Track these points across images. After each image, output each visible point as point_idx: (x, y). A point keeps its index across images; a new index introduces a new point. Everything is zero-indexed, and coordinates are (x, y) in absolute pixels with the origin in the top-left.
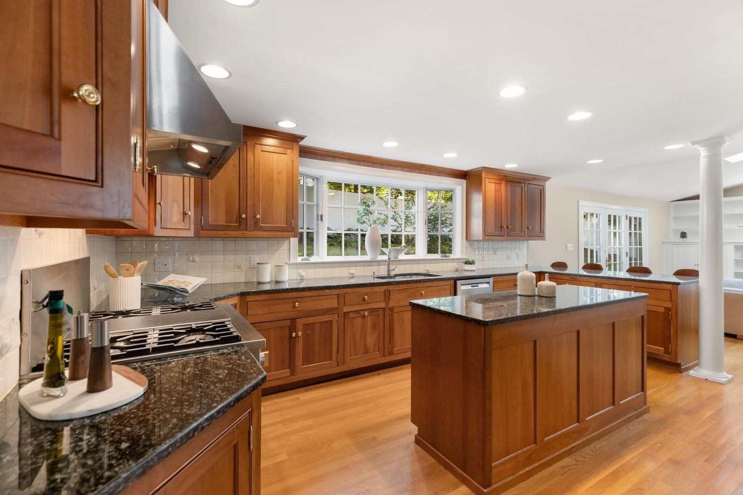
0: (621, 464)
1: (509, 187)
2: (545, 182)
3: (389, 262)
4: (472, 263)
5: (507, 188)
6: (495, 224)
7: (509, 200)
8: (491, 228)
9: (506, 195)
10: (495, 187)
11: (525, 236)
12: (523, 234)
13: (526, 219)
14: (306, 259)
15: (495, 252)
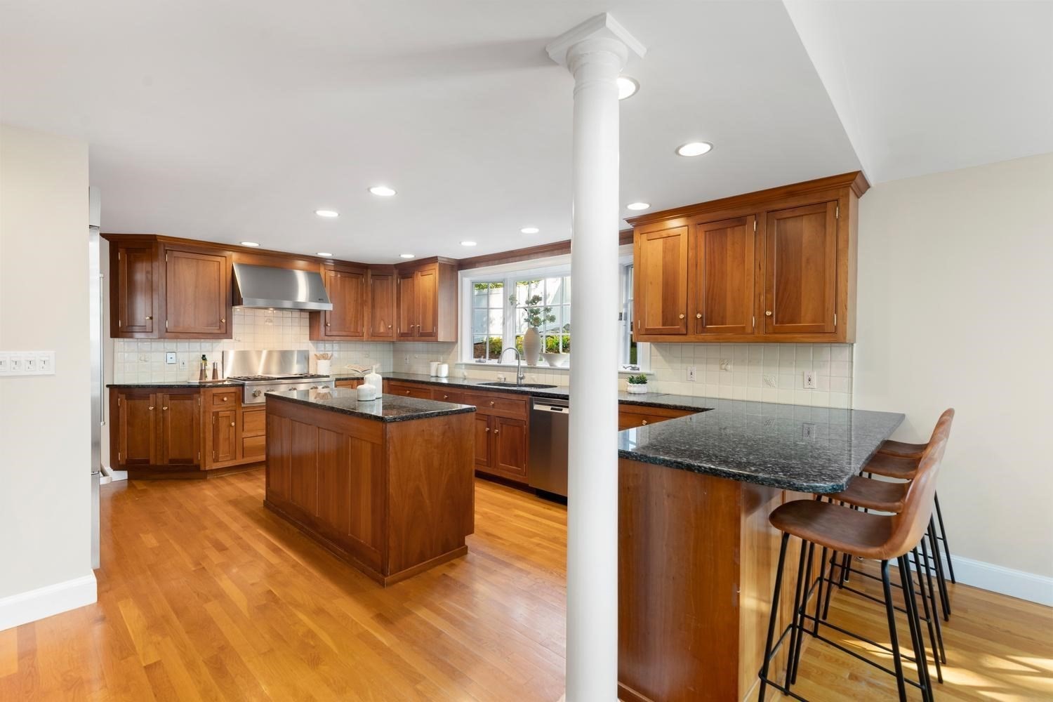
0: (284, 549)
1: (702, 236)
2: (848, 186)
5: (696, 238)
6: (663, 312)
7: (703, 261)
8: (655, 321)
9: (690, 254)
10: (665, 243)
11: (753, 333)
12: (749, 330)
13: (760, 294)
14: (480, 361)
15: (724, 366)
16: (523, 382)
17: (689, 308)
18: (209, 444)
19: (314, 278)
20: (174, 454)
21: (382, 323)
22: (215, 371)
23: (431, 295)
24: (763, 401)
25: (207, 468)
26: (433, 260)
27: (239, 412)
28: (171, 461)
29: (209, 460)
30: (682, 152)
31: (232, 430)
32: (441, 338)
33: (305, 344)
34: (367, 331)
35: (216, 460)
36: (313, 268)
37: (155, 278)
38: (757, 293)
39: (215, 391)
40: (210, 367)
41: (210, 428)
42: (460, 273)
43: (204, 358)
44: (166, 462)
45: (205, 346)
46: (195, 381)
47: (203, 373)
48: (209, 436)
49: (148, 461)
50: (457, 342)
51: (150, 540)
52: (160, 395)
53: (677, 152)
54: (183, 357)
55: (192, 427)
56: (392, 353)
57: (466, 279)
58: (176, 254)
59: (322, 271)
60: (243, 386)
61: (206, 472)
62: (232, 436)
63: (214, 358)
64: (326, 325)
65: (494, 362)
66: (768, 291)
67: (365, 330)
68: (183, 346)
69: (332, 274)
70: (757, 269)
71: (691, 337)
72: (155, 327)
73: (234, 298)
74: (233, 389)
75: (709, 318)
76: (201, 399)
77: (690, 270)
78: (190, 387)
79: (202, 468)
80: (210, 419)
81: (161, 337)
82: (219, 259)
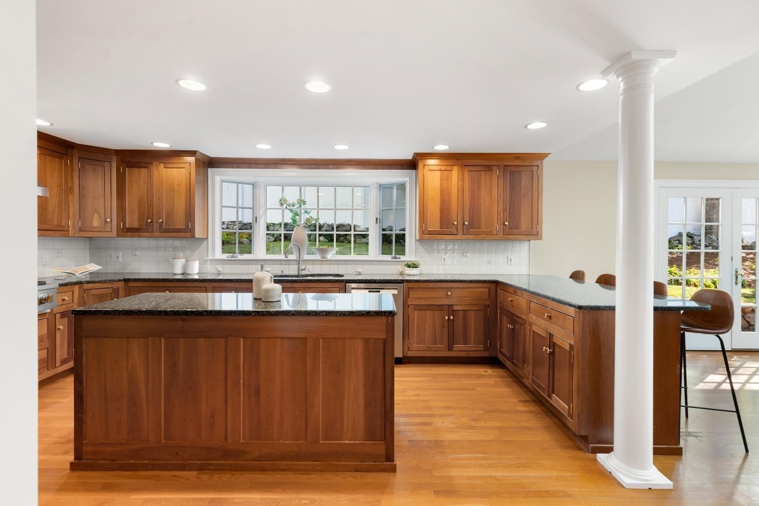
1: (466, 174)
2: (543, 160)
3: (298, 262)
4: (415, 266)
5: (463, 174)
6: (441, 220)
7: (467, 189)
8: (435, 225)
9: (459, 184)
10: (442, 175)
11: (497, 235)
12: (495, 232)
13: (500, 212)
14: (232, 257)
15: (465, 254)
17: (459, 218)
21: (96, 216)
23: (182, 189)
24: (504, 274)
30: (529, 127)
32: (197, 235)
34: (74, 225)
38: (499, 211)
42: (210, 171)
50: (207, 238)
53: (526, 127)
56: (88, 250)
57: (217, 177)
65: (246, 256)
66: (504, 211)
67: (71, 223)
70: (499, 198)
71: (459, 236)
75: (471, 226)
77: (459, 194)
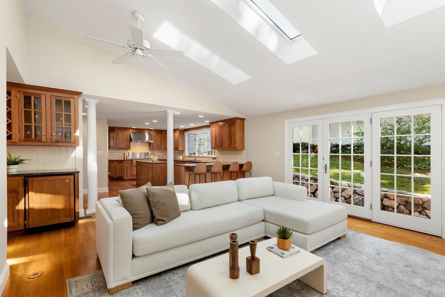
5: (219, 128)
6: (215, 143)
8: (214, 145)
9: (218, 131)
10: (215, 128)
12: (226, 147)
13: (227, 140)
16: (196, 160)
17: (218, 143)
18: (126, 173)
19: (150, 134)
20: (118, 175)
22: (127, 157)
23: (177, 138)
25: (125, 179)
26: (177, 129)
27: (132, 167)
28: (118, 177)
29: (125, 177)
31: (130, 171)
32: (180, 149)
33: (148, 151)
35: (127, 177)
36: (149, 132)
37: (114, 136)
39: (127, 161)
40: (126, 156)
41: (126, 170)
42: (185, 132)
43: (124, 154)
44: (117, 177)
45: (124, 151)
46: (123, 159)
47: (124, 157)
48: (125, 171)
49: (113, 177)
50: (184, 150)
51: (115, 187)
52: (115, 162)
54: (120, 154)
55: (122, 169)
57: (186, 134)
58: (118, 130)
59: (151, 132)
60: (133, 160)
61: (125, 180)
62: (130, 172)
63: (127, 154)
64: (152, 146)
67: (163, 147)
68: (120, 151)
69: (154, 133)
72: (114, 147)
73: (131, 140)
74: (130, 161)
75: (221, 145)
76: (124, 164)
77: (218, 134)
78: (122, 160)
79: (124, 179)
80: (126, 168)
81: (116, 149)
82: (127, 131)
